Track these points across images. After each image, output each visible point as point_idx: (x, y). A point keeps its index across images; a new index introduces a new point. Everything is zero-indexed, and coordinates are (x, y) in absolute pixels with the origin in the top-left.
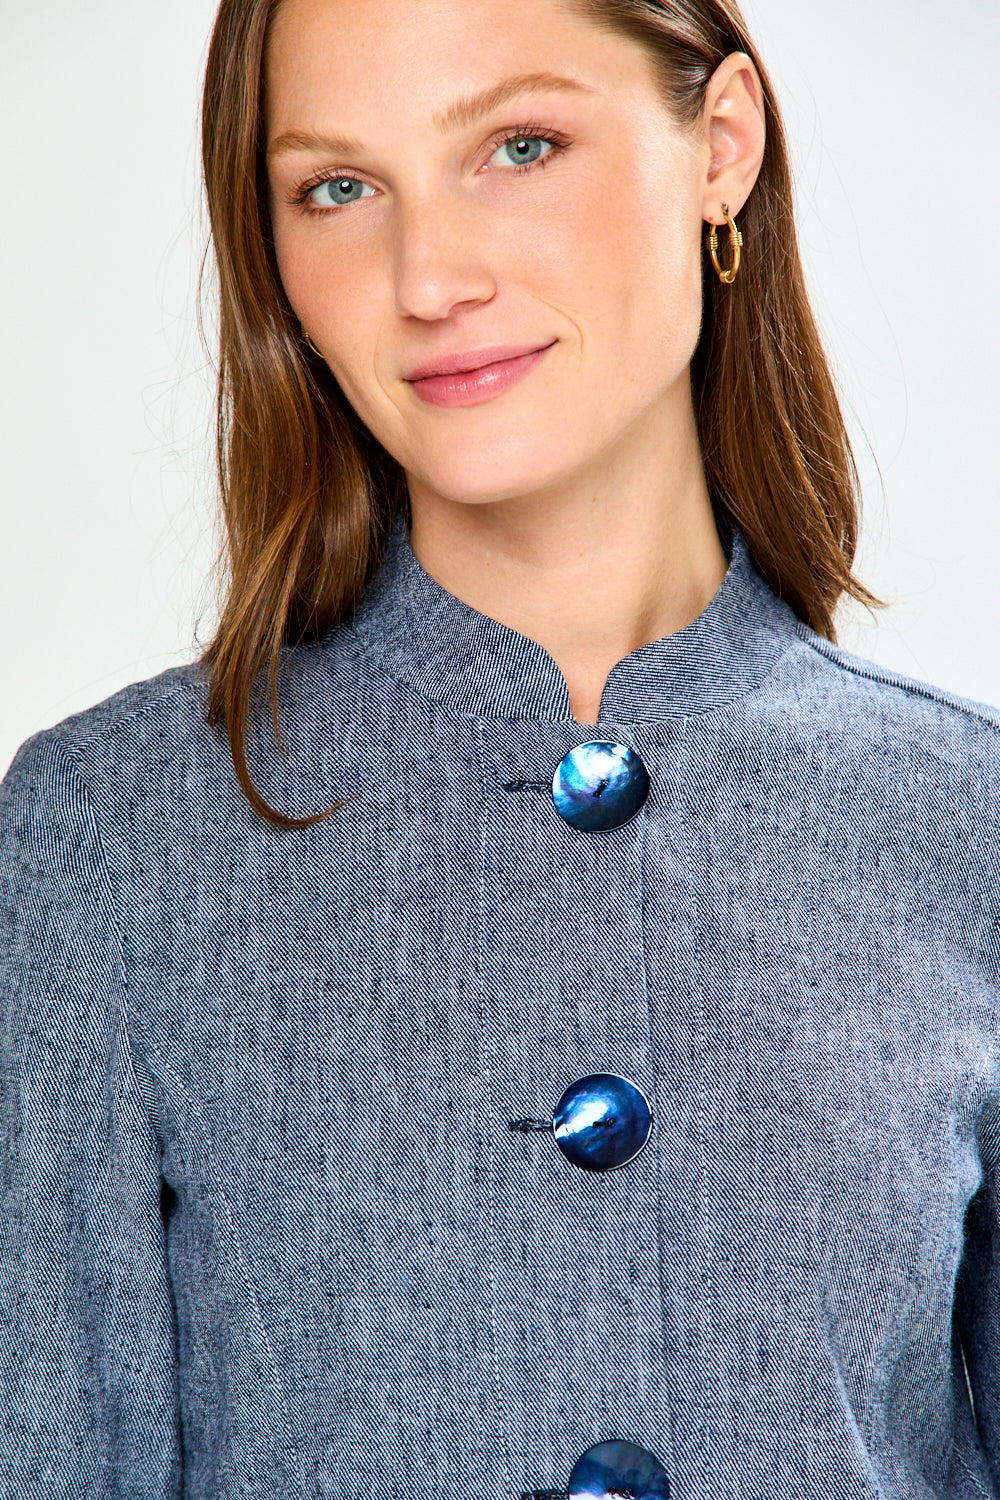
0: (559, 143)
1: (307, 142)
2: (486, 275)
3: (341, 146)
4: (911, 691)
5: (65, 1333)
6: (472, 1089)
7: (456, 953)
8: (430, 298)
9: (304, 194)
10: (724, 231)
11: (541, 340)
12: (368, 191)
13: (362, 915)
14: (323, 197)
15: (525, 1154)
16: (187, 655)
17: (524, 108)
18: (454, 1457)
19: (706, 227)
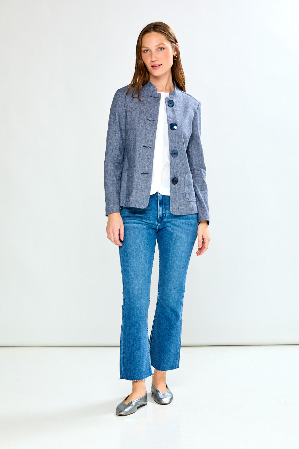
0: (164, 49)
1: (145, 47)
2: (157, 58)
3: (147, 48)
4: (188, 95)
5: (119, 132)
6: (145, 117)
7: (145, 107)
8: (154, 59)
9: (144, 51)
10: (175, 56)
11: (161, 64)
12: (149, 51)
13: (139, 104)
14: (145, 52)
15: (148, 122)
16: (130, 84)
17: (161, 46)
18: (139, 143)
19: (174, 56)
